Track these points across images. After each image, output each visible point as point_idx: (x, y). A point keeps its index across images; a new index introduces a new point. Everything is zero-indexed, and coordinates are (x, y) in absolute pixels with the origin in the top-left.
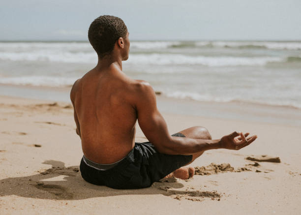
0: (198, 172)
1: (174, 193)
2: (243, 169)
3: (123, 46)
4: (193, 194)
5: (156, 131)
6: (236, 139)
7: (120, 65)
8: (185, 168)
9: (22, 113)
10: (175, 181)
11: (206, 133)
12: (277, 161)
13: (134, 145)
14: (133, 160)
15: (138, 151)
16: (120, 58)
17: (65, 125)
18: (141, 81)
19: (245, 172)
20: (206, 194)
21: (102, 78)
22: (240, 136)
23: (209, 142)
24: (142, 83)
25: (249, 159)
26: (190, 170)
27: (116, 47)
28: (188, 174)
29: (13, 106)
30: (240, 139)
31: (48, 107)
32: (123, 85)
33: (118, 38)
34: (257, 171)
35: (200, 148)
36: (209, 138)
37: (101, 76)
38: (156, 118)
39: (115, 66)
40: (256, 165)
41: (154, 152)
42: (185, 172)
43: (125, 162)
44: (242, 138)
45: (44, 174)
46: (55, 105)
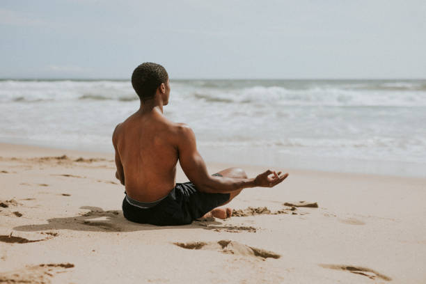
0: (235, 213)
1: (213, 228)
2: (279, 212)
3: (164, 91)
4: (231, 228)
5: (195, 170)
6: (270, 177)
7: (161, 109)
8: (223, 208)
9: (30, 167)
10: (213, 220)
11: (243, 173)
12: (315, 206)
13: (175, 185)
14: (175, 198)
15: (180, 190)
16: (162, 103)
17: (85, 178)
18: (182, 124)
19: (282, 215)
20: (242, 228)
21: (145, 121)
22: (273, 175)
23: (246, 181)
24: (183, 126)
25: (286, 204)
26: (228, 211)
27: (158, 91)
28: (226, 214)
29: (14, 159)
30: (273, 178)
31: (57, 161)
32: (164, 127)
33: (160, 84)
34: (293, 214)
35: (238, 187)
36: (246, 178)
37: (144, 119)
38: (196, 158)
39: (157, 109)
40: (293, 209)
41: (195, 190)
42: (223, 212)
43: (168, 200)
44: (276, 176)
45: (86, 215)
46: (64, 158)
